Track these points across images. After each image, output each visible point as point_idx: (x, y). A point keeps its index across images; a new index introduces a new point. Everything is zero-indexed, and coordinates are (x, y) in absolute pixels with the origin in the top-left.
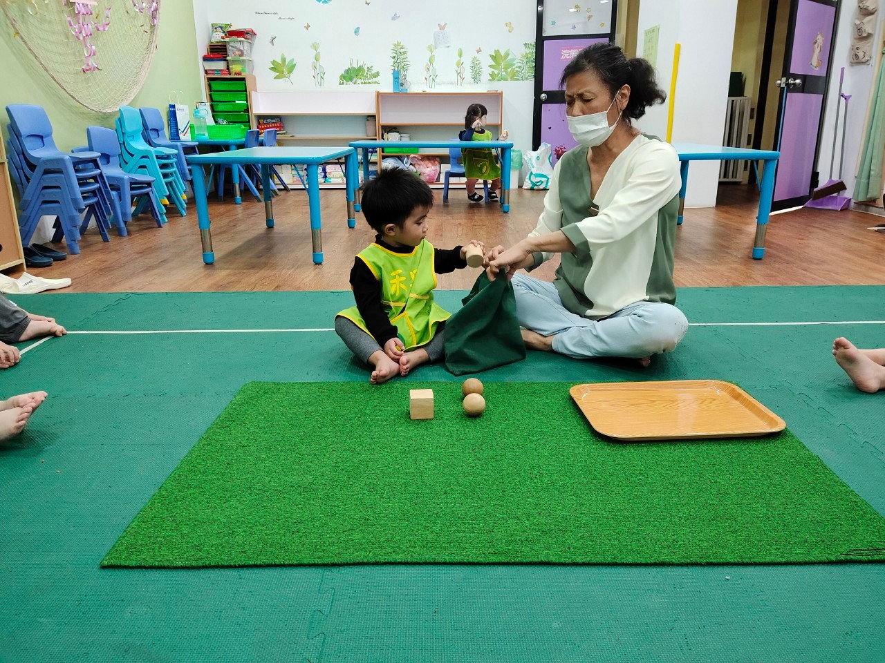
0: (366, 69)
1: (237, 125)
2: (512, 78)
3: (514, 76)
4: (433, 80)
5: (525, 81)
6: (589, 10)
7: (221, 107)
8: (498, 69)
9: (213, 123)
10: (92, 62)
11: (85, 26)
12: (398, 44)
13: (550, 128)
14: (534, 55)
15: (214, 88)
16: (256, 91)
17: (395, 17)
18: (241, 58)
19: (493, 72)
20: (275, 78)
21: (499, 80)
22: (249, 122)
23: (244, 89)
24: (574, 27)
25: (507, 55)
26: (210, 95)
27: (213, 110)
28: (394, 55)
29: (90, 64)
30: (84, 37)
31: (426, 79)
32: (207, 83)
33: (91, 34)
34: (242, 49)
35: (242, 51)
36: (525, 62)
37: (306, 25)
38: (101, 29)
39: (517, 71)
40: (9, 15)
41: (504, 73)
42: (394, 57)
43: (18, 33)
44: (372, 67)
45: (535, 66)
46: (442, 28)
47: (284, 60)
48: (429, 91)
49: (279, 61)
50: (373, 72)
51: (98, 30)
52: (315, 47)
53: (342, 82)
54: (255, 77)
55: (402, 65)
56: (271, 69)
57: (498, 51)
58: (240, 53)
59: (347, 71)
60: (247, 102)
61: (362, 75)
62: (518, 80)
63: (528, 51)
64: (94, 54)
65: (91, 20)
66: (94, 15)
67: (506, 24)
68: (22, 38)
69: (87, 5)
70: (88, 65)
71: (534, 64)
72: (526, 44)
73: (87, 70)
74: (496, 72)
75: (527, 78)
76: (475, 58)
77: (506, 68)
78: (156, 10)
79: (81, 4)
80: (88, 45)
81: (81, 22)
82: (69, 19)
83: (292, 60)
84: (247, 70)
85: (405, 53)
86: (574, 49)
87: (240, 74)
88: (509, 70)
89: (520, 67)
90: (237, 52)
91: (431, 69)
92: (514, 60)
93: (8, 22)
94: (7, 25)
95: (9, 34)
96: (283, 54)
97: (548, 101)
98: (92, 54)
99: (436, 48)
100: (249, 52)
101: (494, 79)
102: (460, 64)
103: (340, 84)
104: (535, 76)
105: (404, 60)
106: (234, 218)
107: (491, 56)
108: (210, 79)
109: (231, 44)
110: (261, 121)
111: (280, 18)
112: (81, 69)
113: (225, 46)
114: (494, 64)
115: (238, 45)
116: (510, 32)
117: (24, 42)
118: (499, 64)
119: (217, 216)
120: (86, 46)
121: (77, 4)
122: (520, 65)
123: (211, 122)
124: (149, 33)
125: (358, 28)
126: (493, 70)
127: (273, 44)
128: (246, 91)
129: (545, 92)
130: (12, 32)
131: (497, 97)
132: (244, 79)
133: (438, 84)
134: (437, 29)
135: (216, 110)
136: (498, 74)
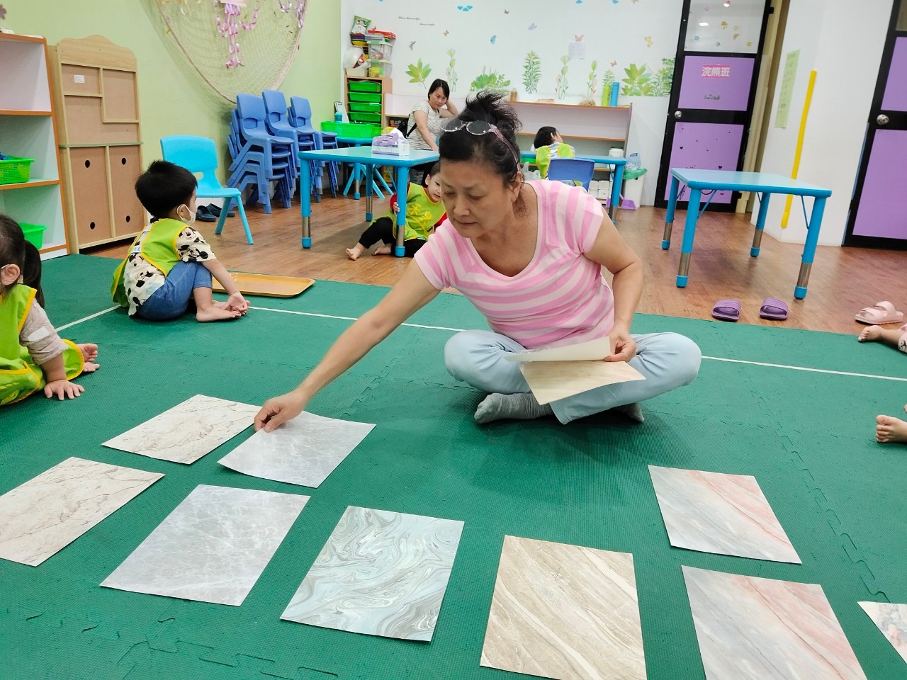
0: (497, 77)
1: (368, 124)
2: (646, 94)
3: (648, 92)
4: (564, 91)
5: (659, 98)
6: (736, 28)
7: (355, 107)
8: (632, 83)
9: (348, 122)
10: (236, 58)
11: (232, 25)
12: (533, 54)
13: (681, 148)
14: (673, 71)
15: (353, 87)
16: (391, 93)
17: (532, 27)
18: (381, 61)
19: (626, 86)
20: (410, 82)
21: (631, 95)
22: (380, 122)
23: (378, 91)
24: (719, 44)
25: (643, 69)
26: (349, 95)
27: (350, 109)
28: (527, 64)
29: (234, 60)
30: (230, 36)
31: (556, 90)
32: (346, 83)
33: (237, 33)
34: (382, 52)
35: (382, 54)
36: (662, 77)
37: (445, 32)
38: (247, 27)
39: (652, 87)
40: (164, 13)
41: (638, 88)
42: (526, 67)
43: (170, 30)
44: (503, 75)
45: (673, 83)
46: (578, 39)
47: (420, 65)
48: (557, 102)
49: (416, 65)
50: (504, 80)
51: (245, 28)
52: (451, 53)
53: (473, 88)
54: (391, 79)
55: (534, 74)
56: (408, 72)
57: (634, 65)
58: (380, 56)
59: (479, 79)
60: (380, 103)
61: (494, 83)
62: (652, 95)
63: (665, 67)
64: (238, 51)
65: (239, 20)
66: (243, 15)
67: (646, 38)
68: (173, 35)
69: (236, 7)
70: (232, 61)
71: (671, 81)
72: (664, 60)
73: (230, 65)
74: (630, 86)
75: (661, 95)
76: (609, 71)
77: (640, 83)
78: (303, 11)
79: (231, 6)
80: (233, 42)
81: (228, 21)
82: (218, 19)
83: (428, 65)
84: (384, 73)
85: (538, 63)
86: (716, 66)
87: (377, 76)
88: (644, 85)
89: (655, 83)
90: (377, 55)
91: (562, 80)
92: (649, 75)
93: (163, 20)
94: (162, 22)
95: (163, 30)
96: (420, 59)
97: (682, 120)
98: (236, 51)
99: (569, 59)
100: (389, 55)
101: (626, 94)
102: (592, 77)
103: (471, 90)
104: (671, 93)
105: (537, 70)
106: (345, 212)
107: (625, 69)
108: (349, 79)
109: (373, 47)
110: (392, 122)
111: (421, 24)
112: (224, 65)
113: (367, 48)
114: (628, 78)
115: (378, 48)
116: (649, 46)
117: (175, 38)
118: (634, 79)
119: (332, 209)
120: (231, 44)
121: (227, 5)
122: (656, 80)
123: (345, 120)
124: (294, 34)
125: (495, 37)
126: (627, 84)
127: (412, 49)
128: (381, 92)
129: (679, 110)
130: (166, 29)
131: (626, 112)
132: (380, 81)
133: (570, 96)
134: (574, 41)
135: (352, 109)
136: (632, 88)
